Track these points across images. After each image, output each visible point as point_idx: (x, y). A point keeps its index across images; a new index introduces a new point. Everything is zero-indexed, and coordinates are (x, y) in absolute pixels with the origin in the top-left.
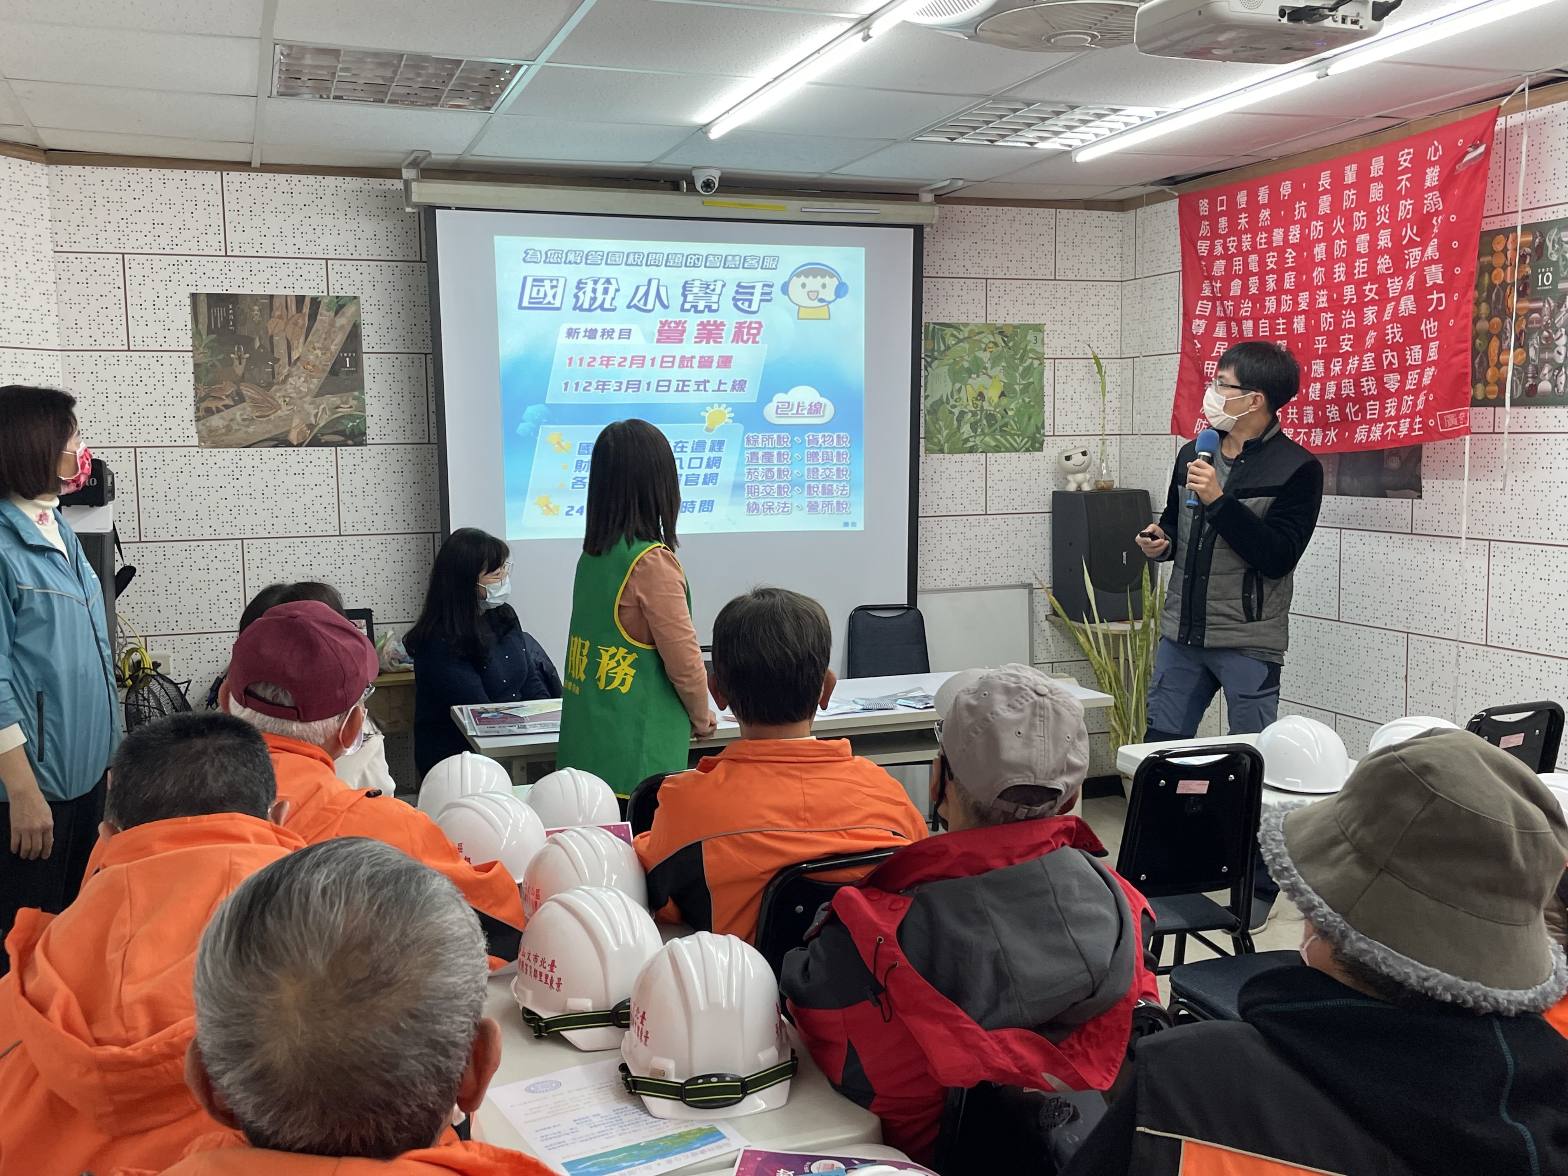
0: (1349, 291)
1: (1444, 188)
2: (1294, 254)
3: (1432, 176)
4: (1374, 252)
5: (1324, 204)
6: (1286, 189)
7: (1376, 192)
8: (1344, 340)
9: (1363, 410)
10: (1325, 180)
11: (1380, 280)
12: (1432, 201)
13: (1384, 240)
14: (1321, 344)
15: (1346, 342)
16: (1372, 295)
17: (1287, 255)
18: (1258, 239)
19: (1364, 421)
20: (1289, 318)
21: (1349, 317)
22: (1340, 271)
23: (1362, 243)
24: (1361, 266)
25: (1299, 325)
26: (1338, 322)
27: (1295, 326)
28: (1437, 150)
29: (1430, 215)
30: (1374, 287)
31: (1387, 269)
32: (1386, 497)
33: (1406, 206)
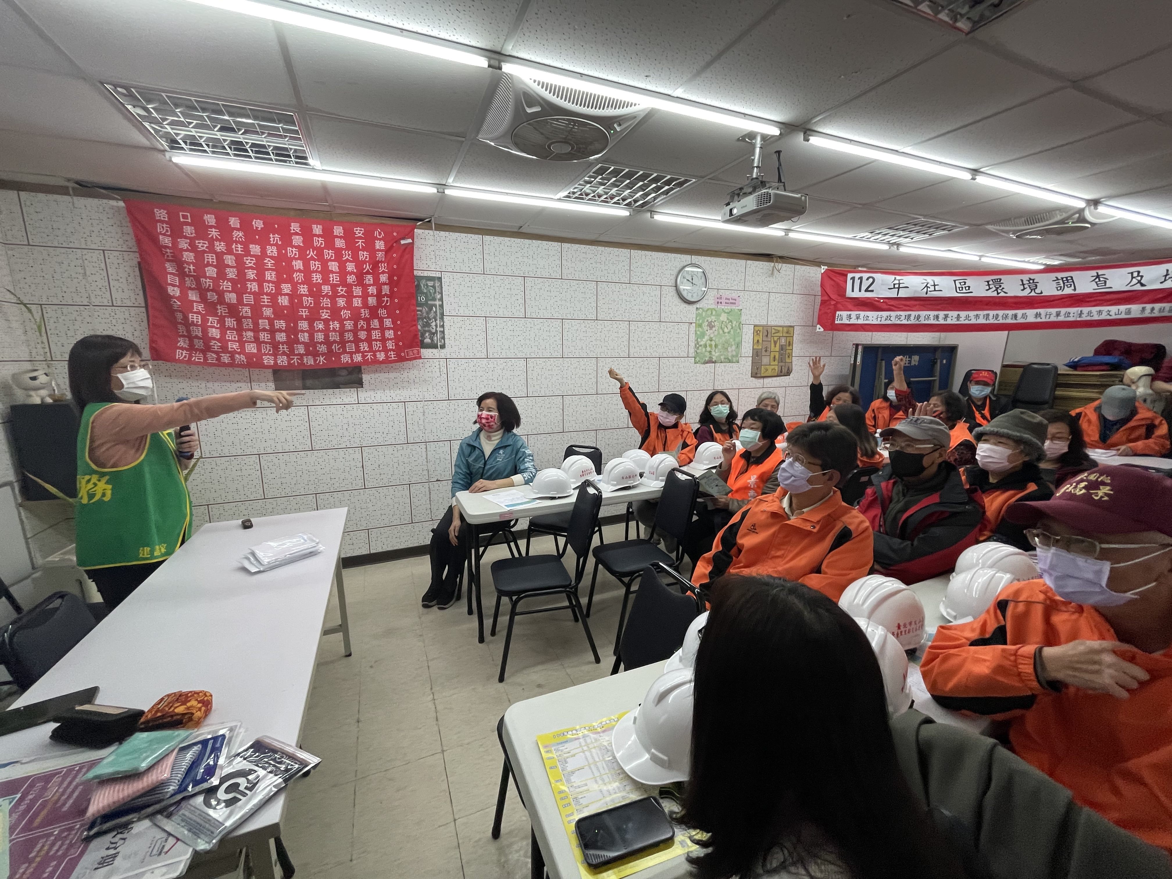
0: (326, 289)
1: (388, 251)
2: (273, 262)
3: (380, 245)
4: (343, 272)
5: (298, 240)
6: (258, 224)
7: (340, 243)
8: (323, 312)
9: (344, 347)
10: (295, 227)
11: (349, 287)
12: (380, 255)
13: (351, 267)
14: (304, 313)
15: (324, 313)
16: (342, 293)
17: (265, 261)
18: (233, 247)
19: (345, 352)
20: (274, 298)
21: (326, 302)
22: (317, 278)
23: (334, 266)
24: (334, 278)
25: (284, 301)
26: (317, 303)
27: (279, 301)
28: (380, 234)
29: (379, 262)
30: (344, 289)
31: (353, 282)
32: (340, 388)
33: (363, 255)
